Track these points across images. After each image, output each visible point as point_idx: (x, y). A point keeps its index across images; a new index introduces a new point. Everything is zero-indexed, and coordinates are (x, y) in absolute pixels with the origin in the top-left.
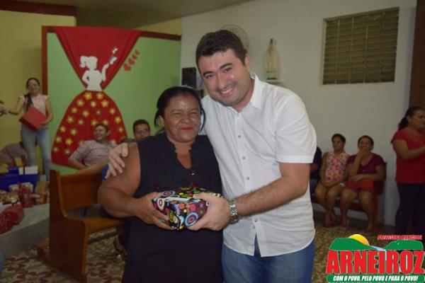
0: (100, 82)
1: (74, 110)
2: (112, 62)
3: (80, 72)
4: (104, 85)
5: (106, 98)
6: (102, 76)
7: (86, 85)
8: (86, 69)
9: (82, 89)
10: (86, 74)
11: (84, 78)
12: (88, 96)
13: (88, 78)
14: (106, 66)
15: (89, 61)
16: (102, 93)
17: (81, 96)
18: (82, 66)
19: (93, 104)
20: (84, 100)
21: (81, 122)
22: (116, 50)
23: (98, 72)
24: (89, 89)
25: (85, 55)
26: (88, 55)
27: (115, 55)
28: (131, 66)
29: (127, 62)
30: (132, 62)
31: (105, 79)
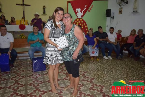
0: (81, 16)
1: (74, 24)
2: (85, 10)
3: (76, 13)
4: (82, 16)
5: (83, 20)
6: (82, 14)
7: (77, 17)
8: (78, 12)
9: (77, 18)
11: (77, 15)
12: (78, 20)
13: (78, 15)
14: (83, 11)
15: (78, 10)
16: (82, 19)
17: (76, 20)
18: (77, 11)
19: (79, 22)
22: (86, 6)
24: (78, 18)
28: (90, 10)
29: (89, 9)
30: (91, 9)
31: (82, 15)
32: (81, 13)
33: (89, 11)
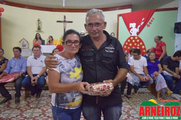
1: (127, 43)
2: (142, 24)
3: (129, 29)
4: (138, 33)
7: (131, 34)
8: (132, 28)
9: (130, 35)
10: (132, 30)
11: (131, 32)
12: (132, 38)
13: (132, 31)
14: (139, 26)
15: (133, 25)
16: (137, 37)
17: (129, 38)
18: (130, 27)
19: (134, 41)
20: (130, 39)
21: (129, 48)
22: (144, 19)
23: (136, 29)
24: (132, 35)
25: (131, 23)
26: (132, 23)
27: (143, 21)
28: (150, 25)
29: (148, 23)
30: (150, 23)
31: (138, 31)
32: (137, 28)
33: (148, 26)
